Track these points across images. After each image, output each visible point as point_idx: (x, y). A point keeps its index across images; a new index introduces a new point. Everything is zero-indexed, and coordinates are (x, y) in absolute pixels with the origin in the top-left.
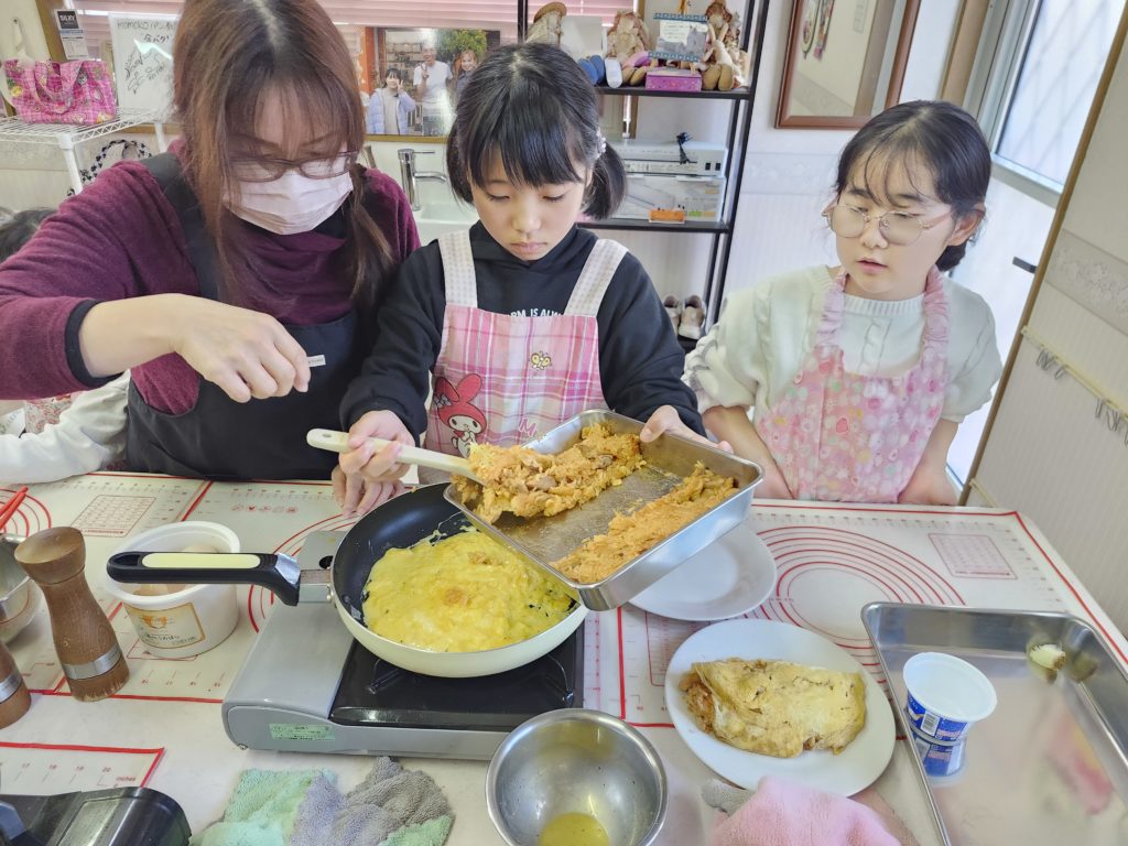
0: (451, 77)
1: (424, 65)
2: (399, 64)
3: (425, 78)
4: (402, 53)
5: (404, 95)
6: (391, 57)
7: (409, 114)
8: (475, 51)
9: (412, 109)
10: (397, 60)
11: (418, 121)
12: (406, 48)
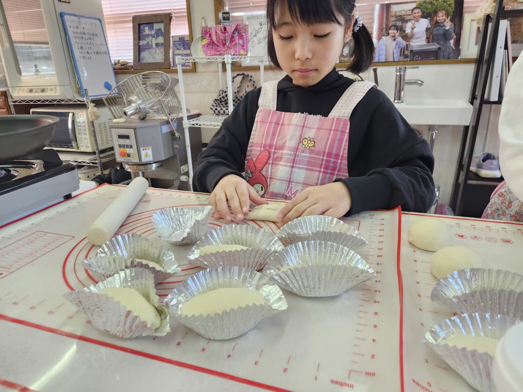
0: (430, 26)
1: (413, 21)
2: (398, 22)
3: (413, 29)
4: (400, 16)
5: (400, 39)
6: (393, 19)
7: (401, 49)
8: (447, 11)
9: (404, 47)
10: (397, 20)
11: (406, 53)
12: (403, 13)
